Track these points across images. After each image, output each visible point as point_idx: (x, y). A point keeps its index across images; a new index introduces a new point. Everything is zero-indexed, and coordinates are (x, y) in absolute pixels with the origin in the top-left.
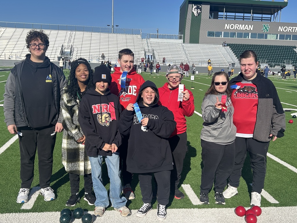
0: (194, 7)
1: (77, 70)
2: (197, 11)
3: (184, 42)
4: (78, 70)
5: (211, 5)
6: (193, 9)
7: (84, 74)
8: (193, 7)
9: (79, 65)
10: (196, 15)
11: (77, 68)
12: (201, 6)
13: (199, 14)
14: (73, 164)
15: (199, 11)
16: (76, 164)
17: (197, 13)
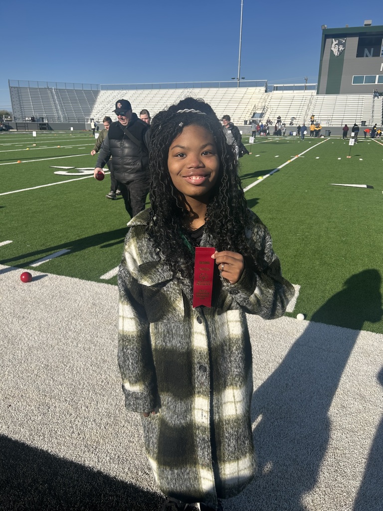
0: (335, 43)
1: (174, 150)
2: (339, 49)
3: (318, 93)
4: (178, 150)
5: (361, 37)
6: (333, 46)
7: (198, 171)
8: (332, 43)
9: (180, 130)
10: (336, 55)
11: (174, 144)
12: (345, 40)
13: (342, 53)
14: (176, 471)
15: (341, 48)
16: (188, 474)
17: (338, 51)
